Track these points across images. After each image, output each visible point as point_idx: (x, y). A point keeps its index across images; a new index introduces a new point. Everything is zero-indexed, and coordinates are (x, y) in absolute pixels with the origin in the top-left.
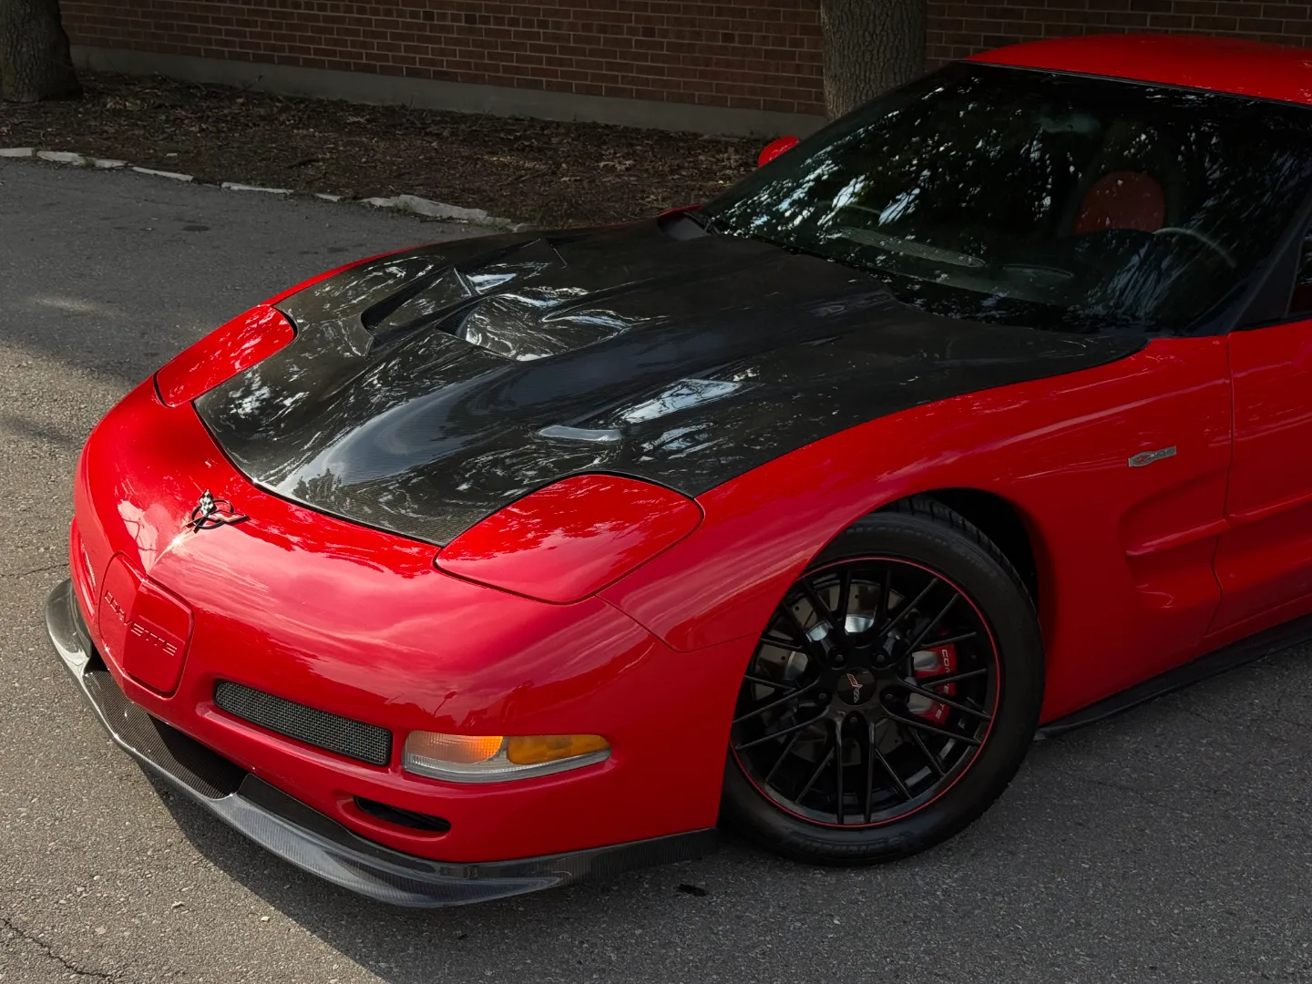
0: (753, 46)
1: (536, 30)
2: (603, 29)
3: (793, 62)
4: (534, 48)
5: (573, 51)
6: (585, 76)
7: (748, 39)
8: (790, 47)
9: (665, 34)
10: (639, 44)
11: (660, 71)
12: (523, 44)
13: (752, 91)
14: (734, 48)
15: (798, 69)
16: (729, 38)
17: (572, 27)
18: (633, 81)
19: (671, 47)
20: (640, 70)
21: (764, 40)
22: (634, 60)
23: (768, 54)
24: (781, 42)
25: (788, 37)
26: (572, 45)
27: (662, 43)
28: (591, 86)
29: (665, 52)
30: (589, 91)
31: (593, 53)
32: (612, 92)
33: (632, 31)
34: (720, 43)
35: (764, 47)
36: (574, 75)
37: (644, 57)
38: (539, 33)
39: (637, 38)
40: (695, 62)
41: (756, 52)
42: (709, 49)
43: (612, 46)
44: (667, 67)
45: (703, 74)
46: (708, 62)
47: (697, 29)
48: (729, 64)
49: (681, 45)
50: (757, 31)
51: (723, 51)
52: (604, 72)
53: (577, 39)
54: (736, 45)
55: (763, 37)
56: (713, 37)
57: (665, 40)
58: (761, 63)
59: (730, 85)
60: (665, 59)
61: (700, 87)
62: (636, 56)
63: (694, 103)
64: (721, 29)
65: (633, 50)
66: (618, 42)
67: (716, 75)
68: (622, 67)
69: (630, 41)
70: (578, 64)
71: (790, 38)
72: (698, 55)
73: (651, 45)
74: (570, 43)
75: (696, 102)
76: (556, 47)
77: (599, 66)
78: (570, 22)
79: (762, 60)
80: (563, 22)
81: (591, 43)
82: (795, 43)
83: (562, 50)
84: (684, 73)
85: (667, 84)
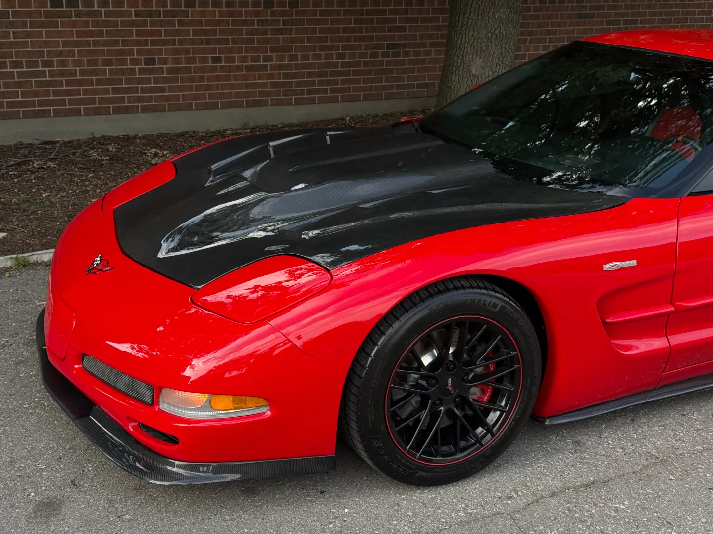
0: (236, 64)
1: (40, 69)
2: (108, 63)
3: (266, 72)
4: (39, 84)
5: (81, 82)
6: (93, 101)
7: (232, 60)
8: (263, 62)
9: (164, 61)
10: (141, 71)
11: (163, 90)
12: (28, 81)
13: (237, 95)
14: (221, 67)
15: (271, 76)
16: (217, 60)
17: (78, 63)
18: (139, 100)
19: (170, 71)
20: (144, 90)
21: (244, 59)
22: (138, 83)
23: (248, 68)
24: (257, 59)
25: (262, 55)
26: (78, 77)
27: (162, 69)
28: (99, 107)
29: (165, 75)
30: (98, 112)
31: (99, 82)
32: (118, 111)
33: (135, 62)
34: (211, 64)
35: (244, 64)
36: (81, 102)
37: (148, 81)
38: (44, 71)
39: (139, 67)
40: (192, 80)
41: (239, 68)
42: (202, 69)
43: (118, 75)
44: (168, 86)
45: (198, 88)
46: (202, 79)
47: (191, 56)
48: (218, 78)
49: (179, 69)
50: (238, 53)
51: (213, 69)
52: (111, 96)
53: (83, 73)
54: (223, 64)
55: (244, 57)
56: (205, 60)
57: (165, 66)
58: (243, 75)
59: (220, 93)
60: (166, 80)
61: (196, 98)
62: (140, 81)
63: (192, 110)
64: (210, 54)
65: (137, 76)
66: (123, 72)
67: (208, 88)
68: (127, 91)
69: (134, 70)
70: (86, 92)
71: (263, 56)
72: (193, 74)
73: (153, 71)
74: (76, 76)
75: (194, 109)
76: (62, 81)
77: (107, 91)
78: (75, 60)
79: (244, 73)
80: (68, 60)
81: (97, 75)
82: (267, 59)
83: (69, 83)
84: (181, 88)
85: (167, 98)
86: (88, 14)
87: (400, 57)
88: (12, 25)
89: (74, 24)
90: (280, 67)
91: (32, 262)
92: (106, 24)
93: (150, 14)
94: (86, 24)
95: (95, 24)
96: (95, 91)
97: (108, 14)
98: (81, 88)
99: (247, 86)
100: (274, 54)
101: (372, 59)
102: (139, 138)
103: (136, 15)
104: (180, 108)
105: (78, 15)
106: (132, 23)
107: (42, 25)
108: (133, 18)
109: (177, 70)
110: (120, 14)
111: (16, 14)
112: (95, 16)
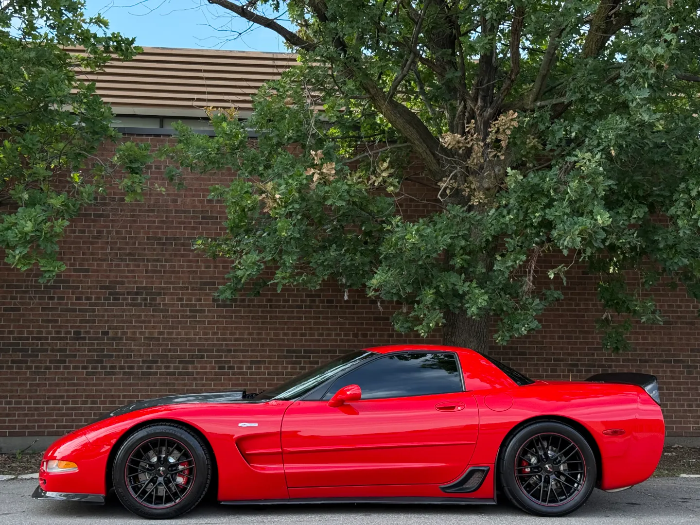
86: (240, 374)
88: (195, 379)
89: (230, 379)
92: (249, 379)
93: (277, 374)
94: (238, 379)
95: (243, 379)
97: (251, 374)
103: (268, 375)
105: (234, 374)
106: (266, 379)
107: (212, 380)
108: (267, 376)
110: (258, 374)
111: (198, 373)
112: (244, 375)
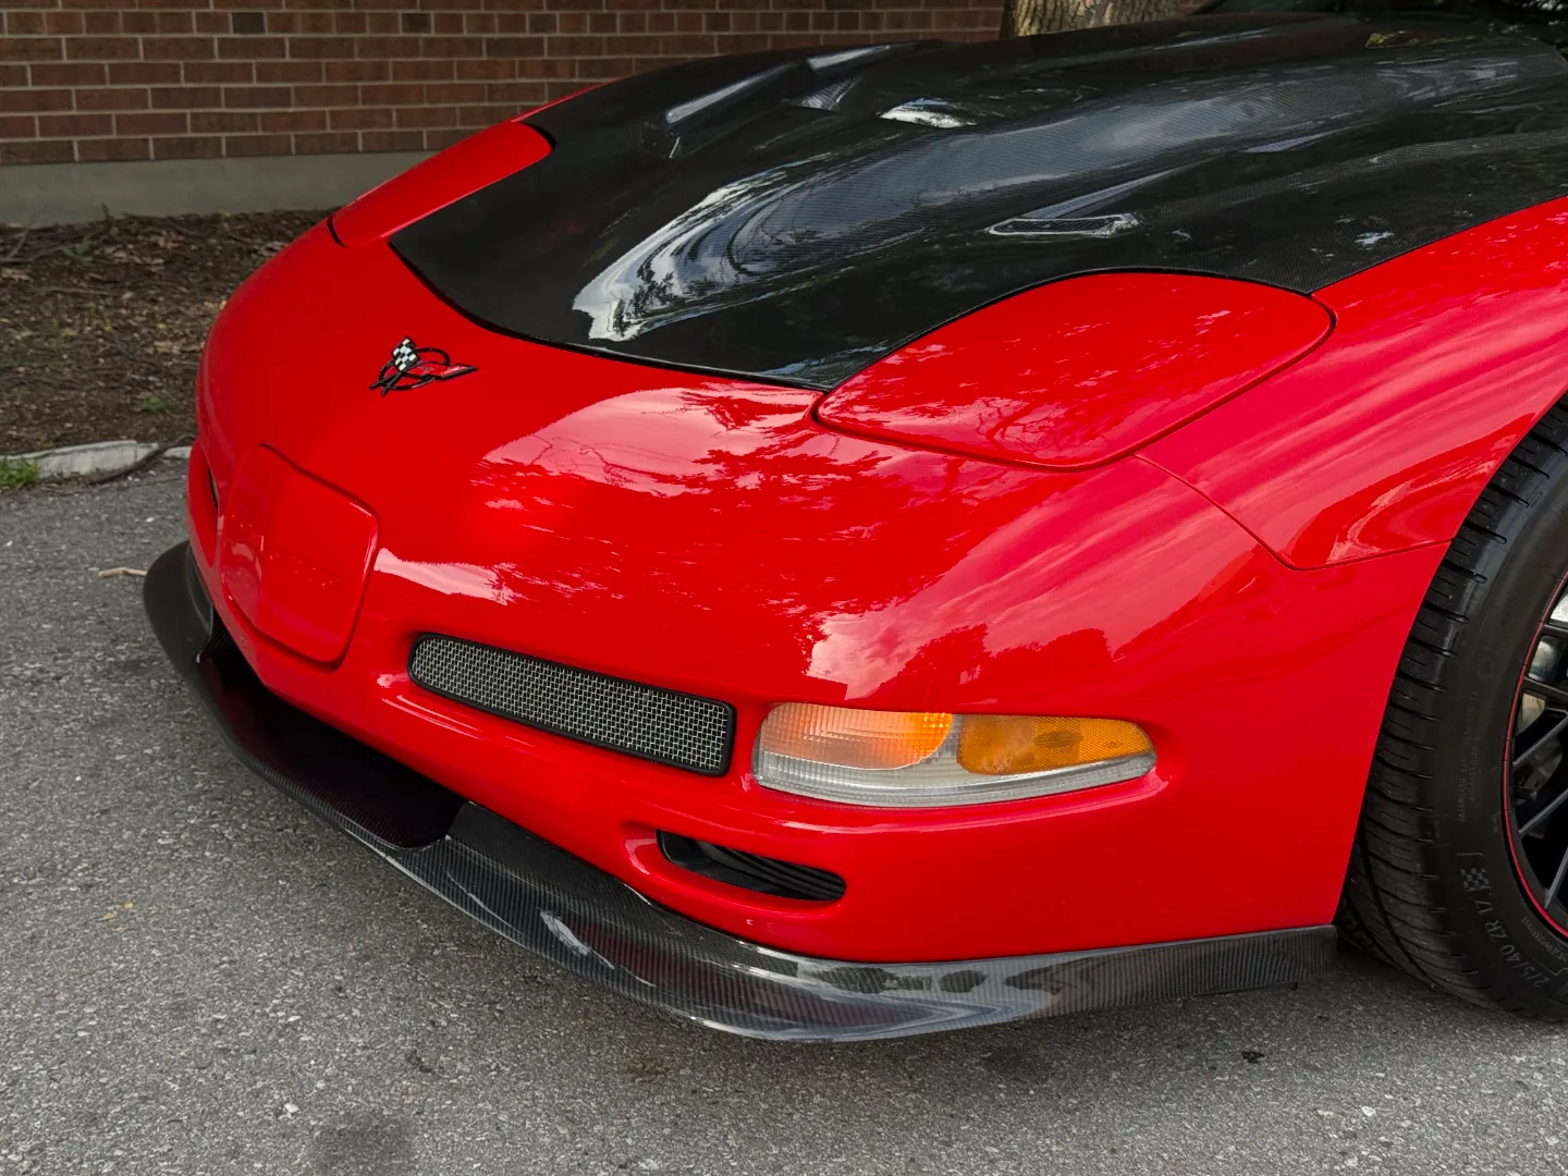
0: (465, 34)
2: (141, 23)
3: (539, 59)
5: (72, 74)
6: (103, 124)
7: (454, 23)
8: (531, 32)
9: (285, 24)
10: (228, 47)
11: (282, 97)
14: (430, 42)
15: (549, 69)
16: (417, 23)
17: (64, 23)
18: (223, 122)
19: (299, 48)
20: (234, 98)
21: (484, 23)
22: (220, 79)
23: (495, 47)
24: (515, 23)
25: (527, 14)
26: (65, 60)
27: (280, 42)
28: (121, 141)
29: (288, 59)
30: (116, 154)
31: (119, 74)
32: (169, 151)
33: (210, 23)
34: (401, 34)
35: (485, 36)
36: (74, 126)
37: (244, 73)
39: (221, 36)
40: (354, 73)
41: (472, 46)
42: (380, 46)
43: (166, 56)
44: (296, 88)
45: (371, 95)
46: (379, 72)
47: (352, 10)
48: (421, 71)
49: (322, 43)
50: (471, 7)
51: (409, 47)
52: (151, 111)
53: (77, 48)
54: (433, 34)
55: (482, 17)
56: (387, 23)
57: (287, 36)
58: (482, 64)
59: (426, 109)
60: (288, 72)
61: (366, 120)
62: (225, 73)
63: (357, 152)
64: (400, 7)
65: (218, 60)
66: (180, 48)
67: (397, 94)
68: (192, 98)
69: (207, 43)
70: (85, 100)
71: (531, 16)
72: (357, 59)
73: (256, 48)
74: (60, 57)
75: (360, 148)
76: (23, 69)
77: (138, 99)
78: (56, 14)
79: (485, 58)
80: (38, 16)
81: (113, 55)
82: (542, 24)
83: (41, 75)
84: (330, 96)
85: (295, 121)
87: (856, 27)
90: (574, 46)
91: (47, 475)
96: (109, 100)
98: (73, 88)
99: (493, 92)
100: (557, 13)
101: (793, 33)
102: (227, 220)
104: (325, 147)
109: (319, 48)
